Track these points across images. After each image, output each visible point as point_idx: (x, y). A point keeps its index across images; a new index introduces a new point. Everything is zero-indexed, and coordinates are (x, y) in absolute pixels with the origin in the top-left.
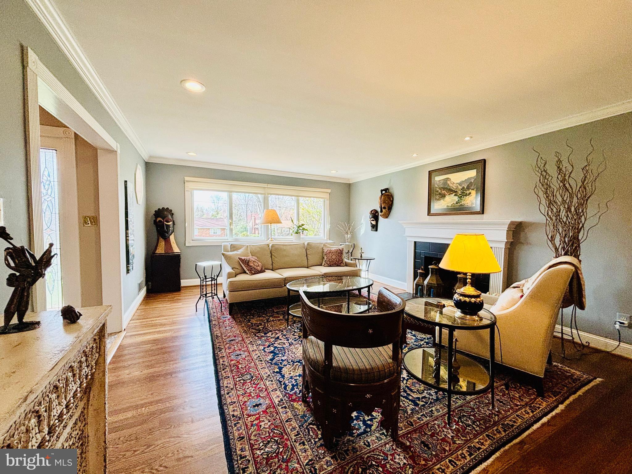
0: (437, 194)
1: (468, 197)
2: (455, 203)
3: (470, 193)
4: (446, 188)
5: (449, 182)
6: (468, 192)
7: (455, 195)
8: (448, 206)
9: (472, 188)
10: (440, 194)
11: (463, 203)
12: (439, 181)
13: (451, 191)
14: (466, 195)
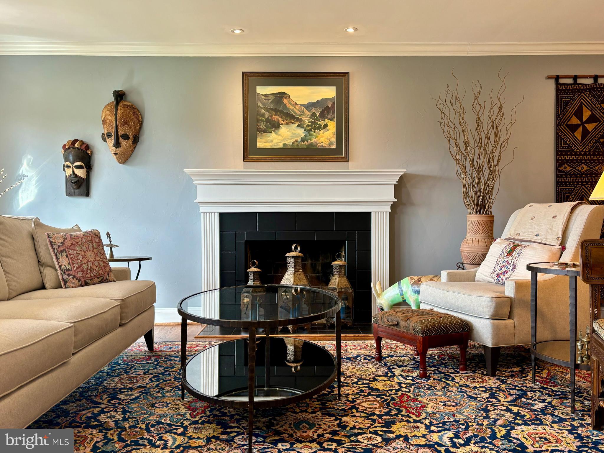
0: (262, 121)
1: (322, 131)
2: (299, 139)
3: (326, 126)
4: (281, 112)
5: (285, 101)
6: (322, 123)
7: (298, 126)
8: (284, 145)
9: (329, 117)
10: (268, 120)
11: (314, 140)
12: (266, 95)
13: (290, 118)
14: (319, 128)
